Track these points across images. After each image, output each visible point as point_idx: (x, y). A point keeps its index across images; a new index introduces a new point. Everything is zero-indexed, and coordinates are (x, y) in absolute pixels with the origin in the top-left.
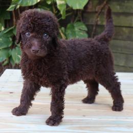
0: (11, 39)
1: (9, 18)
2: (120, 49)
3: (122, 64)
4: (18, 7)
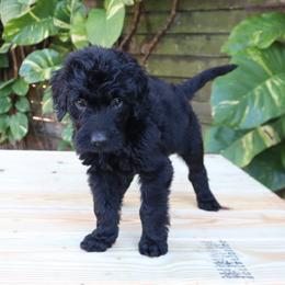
0: (9, 100)
1: (6, 65)
4: (14, 46)
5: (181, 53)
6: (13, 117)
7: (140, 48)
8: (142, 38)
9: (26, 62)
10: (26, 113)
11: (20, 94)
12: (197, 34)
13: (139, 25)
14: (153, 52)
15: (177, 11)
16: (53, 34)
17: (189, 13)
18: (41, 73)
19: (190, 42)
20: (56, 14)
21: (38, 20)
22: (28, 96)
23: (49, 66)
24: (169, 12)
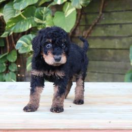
0: (5, 65)
1: (3, 45)
2: (106, 69)
4: (11, 33)
5: (105, 35)
6: (7, 74)
7: (82, 33)
8: (83, 28)
9: (19, 41)
10: (15, 72)
11: (12, 61)
12: (115, 24)
13: (81, 20)
14: (90, 35)
15: (103, 12)
16: (34, 26)
17: (110, 13)
18: (28, 47)
19: (110, 29)
20: (35, 15)
21: (25, 18)
24: (98, 13)
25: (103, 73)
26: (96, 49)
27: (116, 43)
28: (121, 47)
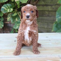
2: (45, 21)
3: (46, 27)
5: (44, 4)
7: (33, 3)
9: (2, 7)
10: (3, 21)
11: (1, 16)
14: (37, 4)
18: (7, 10)
22: (3, 17)
23: (9, 8)
25: (43, 22)
26: (40, 11)
27: (49, 8)
28: (52, 10)
